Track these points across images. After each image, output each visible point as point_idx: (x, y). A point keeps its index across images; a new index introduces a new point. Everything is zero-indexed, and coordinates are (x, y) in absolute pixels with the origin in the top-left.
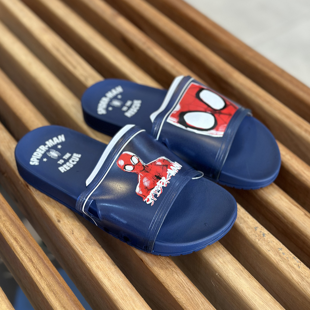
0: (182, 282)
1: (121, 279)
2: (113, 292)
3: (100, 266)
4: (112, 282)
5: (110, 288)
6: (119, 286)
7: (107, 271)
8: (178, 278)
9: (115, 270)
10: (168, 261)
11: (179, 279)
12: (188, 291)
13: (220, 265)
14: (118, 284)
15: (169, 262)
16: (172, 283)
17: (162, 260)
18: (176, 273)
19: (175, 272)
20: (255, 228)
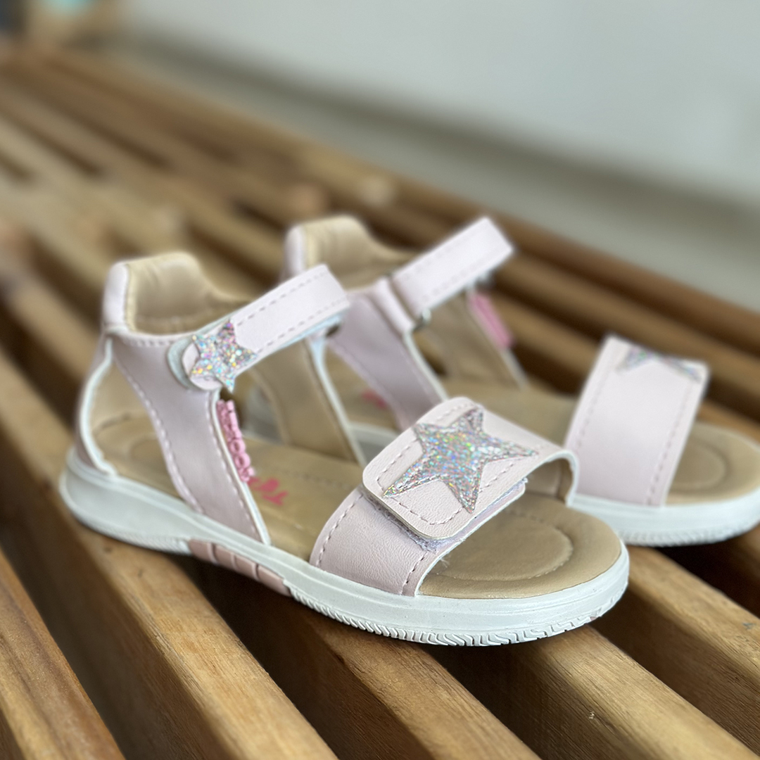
0: (461, 710)
1: (253, 677)
2: (215, 698)
3: (196, 644)
4: (222, 678)
5: (210, 690)
6: (240, 689)
7: (216, 655)
8: (451, 698)
9: (243, 655)
10: (425, 660)
11: (453, 702)
12: (478, 732)
13: (604, 685)
14: (238, 686)
15: (430, 663)
16: (427, 708)
17: (406, 657)
18: (447, 689)
19: (443, 686)
20: (745, 625)
